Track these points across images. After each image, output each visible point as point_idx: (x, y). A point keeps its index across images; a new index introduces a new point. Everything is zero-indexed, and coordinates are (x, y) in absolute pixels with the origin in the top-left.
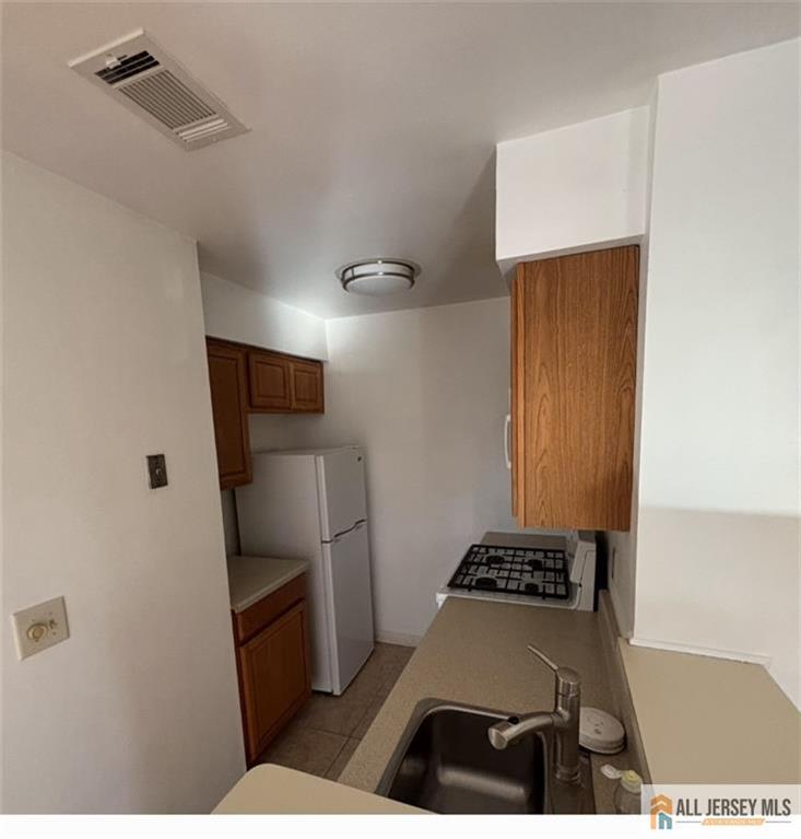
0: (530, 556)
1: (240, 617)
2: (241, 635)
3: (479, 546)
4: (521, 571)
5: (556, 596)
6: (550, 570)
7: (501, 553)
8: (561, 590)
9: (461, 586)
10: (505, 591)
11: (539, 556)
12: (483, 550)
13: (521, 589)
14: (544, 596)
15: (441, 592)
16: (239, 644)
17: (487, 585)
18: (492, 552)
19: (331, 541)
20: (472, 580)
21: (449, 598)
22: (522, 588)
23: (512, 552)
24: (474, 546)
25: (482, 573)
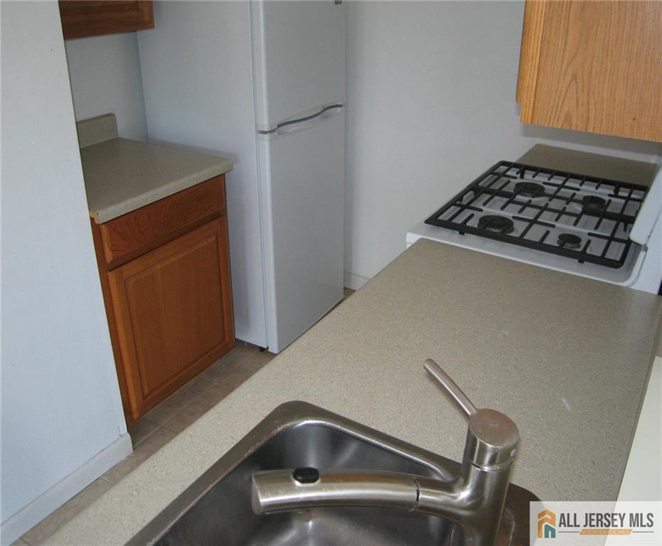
0: (588, 190)
1: (104, 229)
2: (109, 256)
3: (510, 165)
4: (562, 212)
5: (602, 261)
6: (611, 216)
7: (541, 179)
8: (615, 252)
9: (449, 225)
10: (521, 242)
11: (604, 192)
12: (512, 172)
13: (547, 242)
14: (583, 257)
15: (414, 231)
16: (105, 268)
17: (496, 229)
18: (528, 177)
19: (271, 132)
20: (472, 216)
21: (421, 241)
22: (552, 240)
23: (558, 180)
24: (504, 163)
25: (494, 209)
